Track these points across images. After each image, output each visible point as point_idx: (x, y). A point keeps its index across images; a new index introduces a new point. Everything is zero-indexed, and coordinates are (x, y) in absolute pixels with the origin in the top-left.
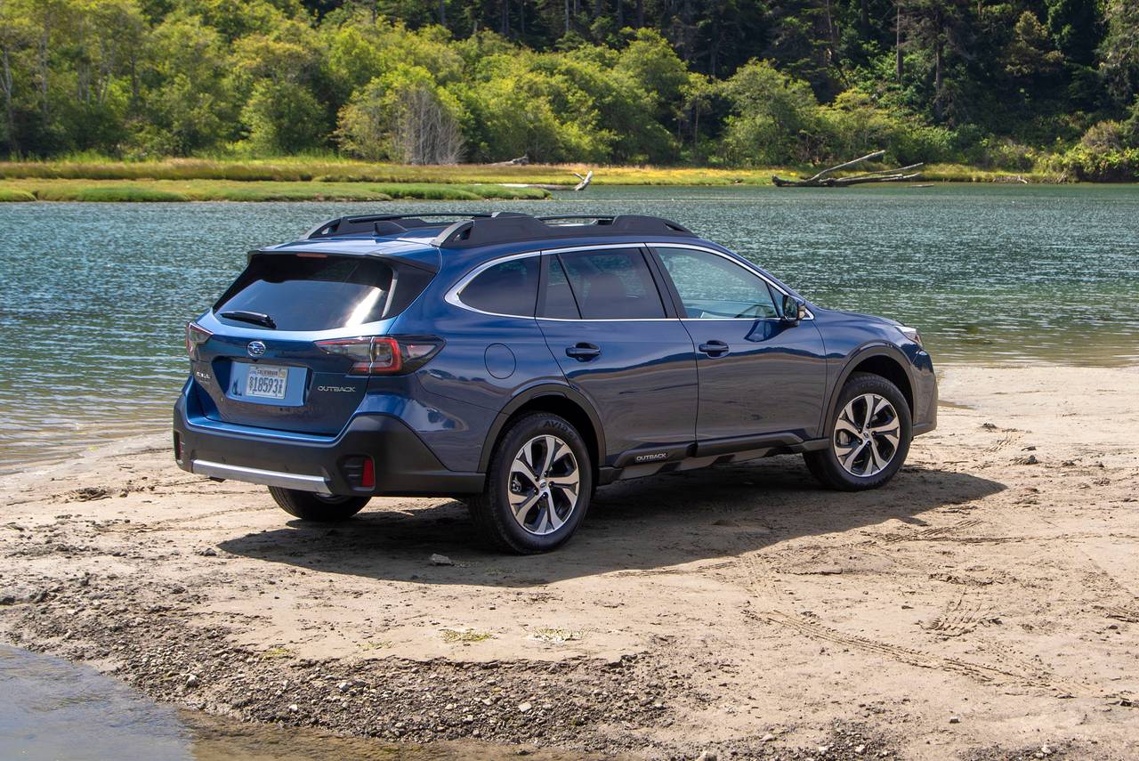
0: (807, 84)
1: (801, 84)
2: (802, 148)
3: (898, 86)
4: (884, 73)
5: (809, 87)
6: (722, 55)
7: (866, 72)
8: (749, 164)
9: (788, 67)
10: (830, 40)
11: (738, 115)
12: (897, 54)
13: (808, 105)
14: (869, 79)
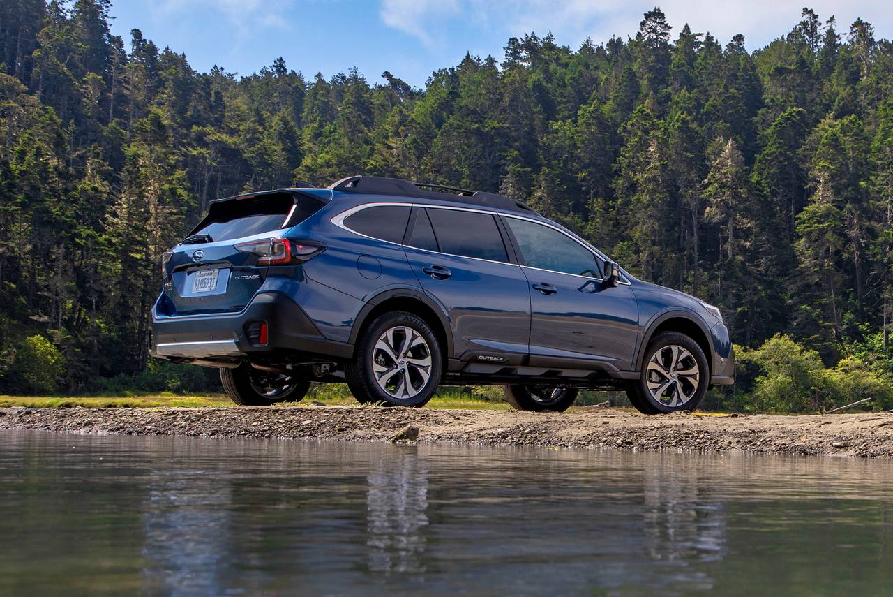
0: (817, 353)
1: (812, 353)
2: (813, 400)
3: (884, 356)
4: (874, 347)
5: (818, 355)
6: (755, 332)
7: (861, 345)
8: (773, 412)
9: (803, 341)
10: (835, 322)
11: (765, 375)
12: (884, 333)
13: (817, 368)
14: (863, 351)
